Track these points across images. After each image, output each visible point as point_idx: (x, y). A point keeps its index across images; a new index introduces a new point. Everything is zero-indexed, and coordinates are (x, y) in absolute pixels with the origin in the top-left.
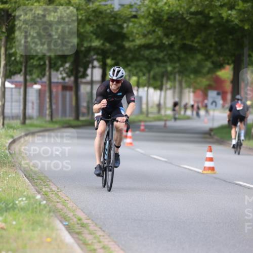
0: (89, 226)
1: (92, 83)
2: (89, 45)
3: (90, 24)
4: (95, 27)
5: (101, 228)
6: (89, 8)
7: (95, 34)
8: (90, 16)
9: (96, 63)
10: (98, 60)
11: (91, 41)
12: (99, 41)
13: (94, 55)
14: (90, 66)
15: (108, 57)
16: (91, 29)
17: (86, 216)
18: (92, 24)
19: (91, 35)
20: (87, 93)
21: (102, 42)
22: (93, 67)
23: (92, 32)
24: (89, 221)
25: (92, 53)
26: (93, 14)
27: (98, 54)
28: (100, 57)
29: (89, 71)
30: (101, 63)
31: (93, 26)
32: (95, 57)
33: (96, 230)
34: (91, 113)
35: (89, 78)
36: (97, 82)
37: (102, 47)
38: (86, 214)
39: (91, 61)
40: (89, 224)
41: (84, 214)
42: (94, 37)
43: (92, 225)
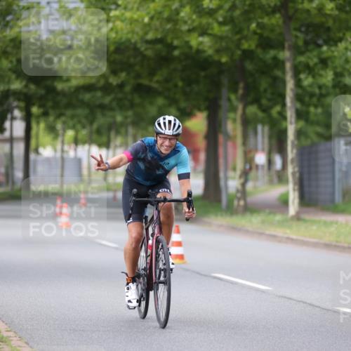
0: (12, 340)
1: (11, 140)
2: (6, 88)
3: (7, 58)
4: (15, 63)
5: (27, 343)
6: (5, 37)
7: (14, 72)
8: (7, 46)
9: (17, 113)
10: (18, 107)
11: (9, 82)
12: (21, 82)
13: (14, 101)
14: (9, 116)
15: (34, 104)
16: (10, 65)
17: (6, 327)
18: (10, 58)
19: (10, 73)
20: (5, 155)
21: (24, 83)
22: (13, 119)
23: (10, 70)
24: (11, 334)
25: (11, 99)
26: (12, 44)
27: (19, 100)
28: (22, 104)
29: (7, 124)
30: (24, 113)
31: (11, 62)
32: (15, 104)
33: (20, 346)
34: (10, 183)
35: (7, 134)
36: (18, 139)
37: (25, 90)
38: (6, 324)
39: (10, 110)
40: (11, 338)
41: (4, 324)
42: (13, 76)
43: (15, 339)
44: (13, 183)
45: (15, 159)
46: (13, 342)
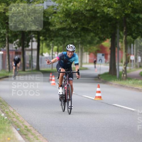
0: (32, 131)
1: (32, 50)
5: (38, 132)
9: (34, 39)
10: (34, 37)
13: (33, 34)
14: (31, 40)
15: (41, 36)
17: (30, 125)
20: (29, 56)
22: (33, 41)
24: (32, 128)
25: (32, 34)
27: (35, 34)
28: (36, 36)
29: (30, 44)
30: (37, 39)
32: (33, 35)
33: (35, 133)
34: (31, 67)
35: (30, 47)
36: (35, 50)
38: (30, 124)
39: (31, 38)
40: (32, 130)
43: (33, 130)
44: (33, 67)
45: (33, 57)
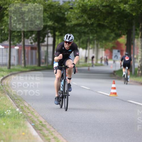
0: (47, 126)
1: (47, 45)
2: (46, 24)
3: (46, 13)
4: (49, 14)
5: (53, 127)
6: (45, 4)
7: (49, 18)
8: (46, 8)
9: (50, 34)
10: (51, 33)
11: (47, 22)
12: (52, 22)
13: (49, 30)
14: (47, 36)
15: (57, 31)
16: (47, 15)
17: (44, 120)
18: (48, 12)
19: (47, 18)
20: (45, 51)
21: (53, 22)
22: (48, 37)
23: (47, 17)
24: (46, 123)
25: (48, 29)
26: (48, 7)
27: (51, 29)
28: (52, 31)
29: (46, 39)
30: (53, 35)
31: (48, 14)
32: (49, 31)
33: (50, 128)
34: (47, 62)
35: (46, 43)
36: (50, 45)
37: (53, 25)
38: (45, 119)
39: (47, 33)
40: (46, 125)
41: (43, 119)
42: (49, 20)
43: (48, 125)
44: (48, 63)
45: (49, 53)
46: (47, 127)
